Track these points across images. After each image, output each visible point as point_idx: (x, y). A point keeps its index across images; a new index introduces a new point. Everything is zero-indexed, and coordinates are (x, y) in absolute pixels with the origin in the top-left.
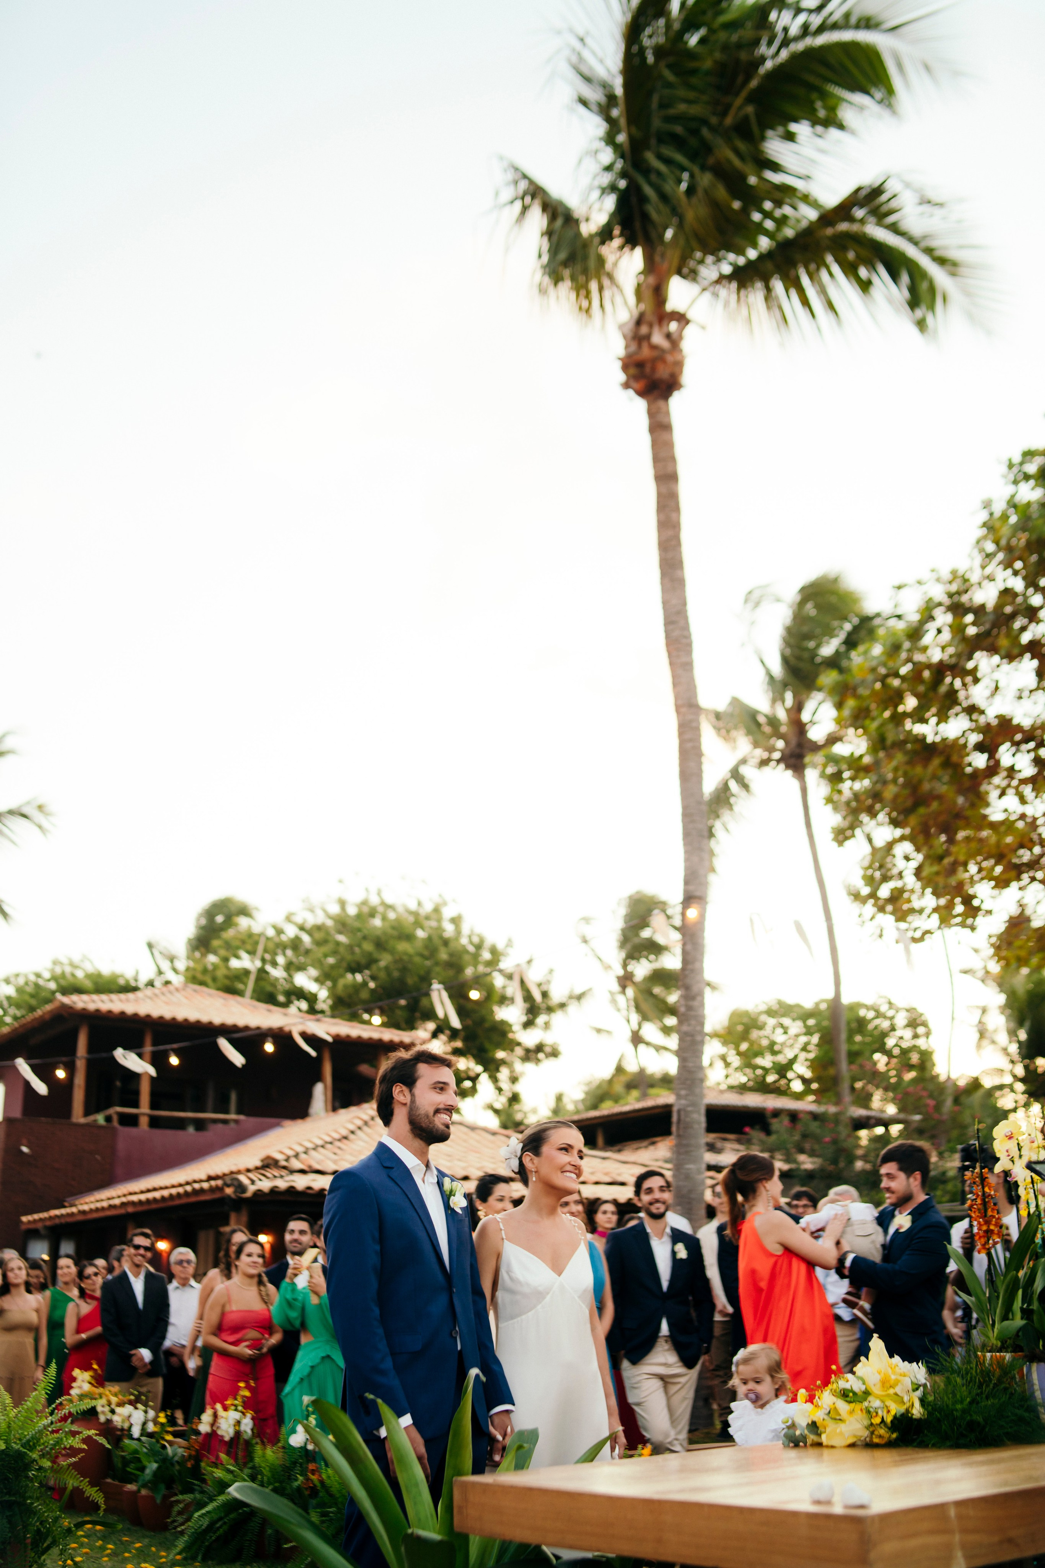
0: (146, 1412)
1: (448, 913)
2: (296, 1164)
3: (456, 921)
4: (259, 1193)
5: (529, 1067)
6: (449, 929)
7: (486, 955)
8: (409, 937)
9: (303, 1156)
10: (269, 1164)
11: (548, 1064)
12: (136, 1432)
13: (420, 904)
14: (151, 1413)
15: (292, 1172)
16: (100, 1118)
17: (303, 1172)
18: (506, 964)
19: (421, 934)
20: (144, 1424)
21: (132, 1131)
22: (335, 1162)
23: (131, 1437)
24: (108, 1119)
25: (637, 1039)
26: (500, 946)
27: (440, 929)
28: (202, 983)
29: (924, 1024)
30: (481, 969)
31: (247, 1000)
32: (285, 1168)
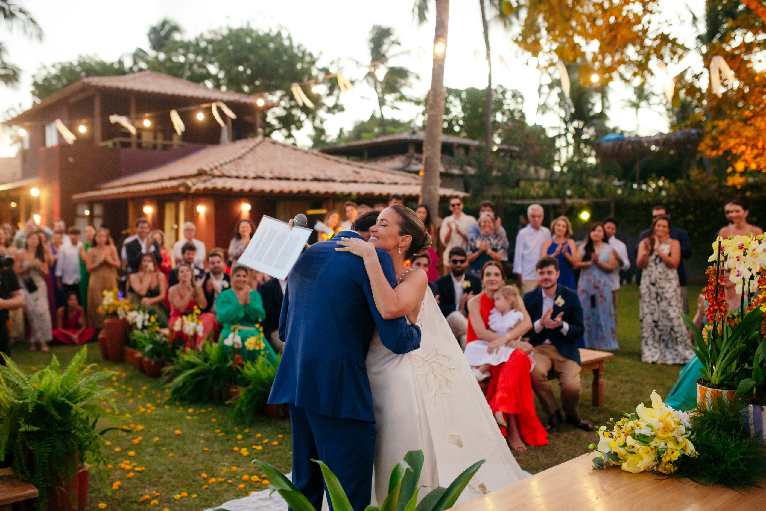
0: (144, 315)
1: (284, 35)
2: (216, 173)
3: (290, 38)
4: (197, 190)
5: (330, 115)
6: (286, 43)
7: (308, 59)
8: (265, 46)
9: (220, 168)
10: (201, 173)
11: (338, 115)
12: (139, 325)
13: (271, 30)
14: (147, 316)
15: (214, 176)
16: (110, 143)
17: (220, 177)
18: (319, 64)
19: (272, 45)
20: (144, 321)
21: (129, 150)
22: (237, 171)
23: (137, 329)
24: (115, 144)
25: (382, 102)
26: (315, 55)
27: (282, 44)
28: (159, 71)
29: (522, 97)
30: (306, 66)
31: (184, 81)
32: (210, 175)
